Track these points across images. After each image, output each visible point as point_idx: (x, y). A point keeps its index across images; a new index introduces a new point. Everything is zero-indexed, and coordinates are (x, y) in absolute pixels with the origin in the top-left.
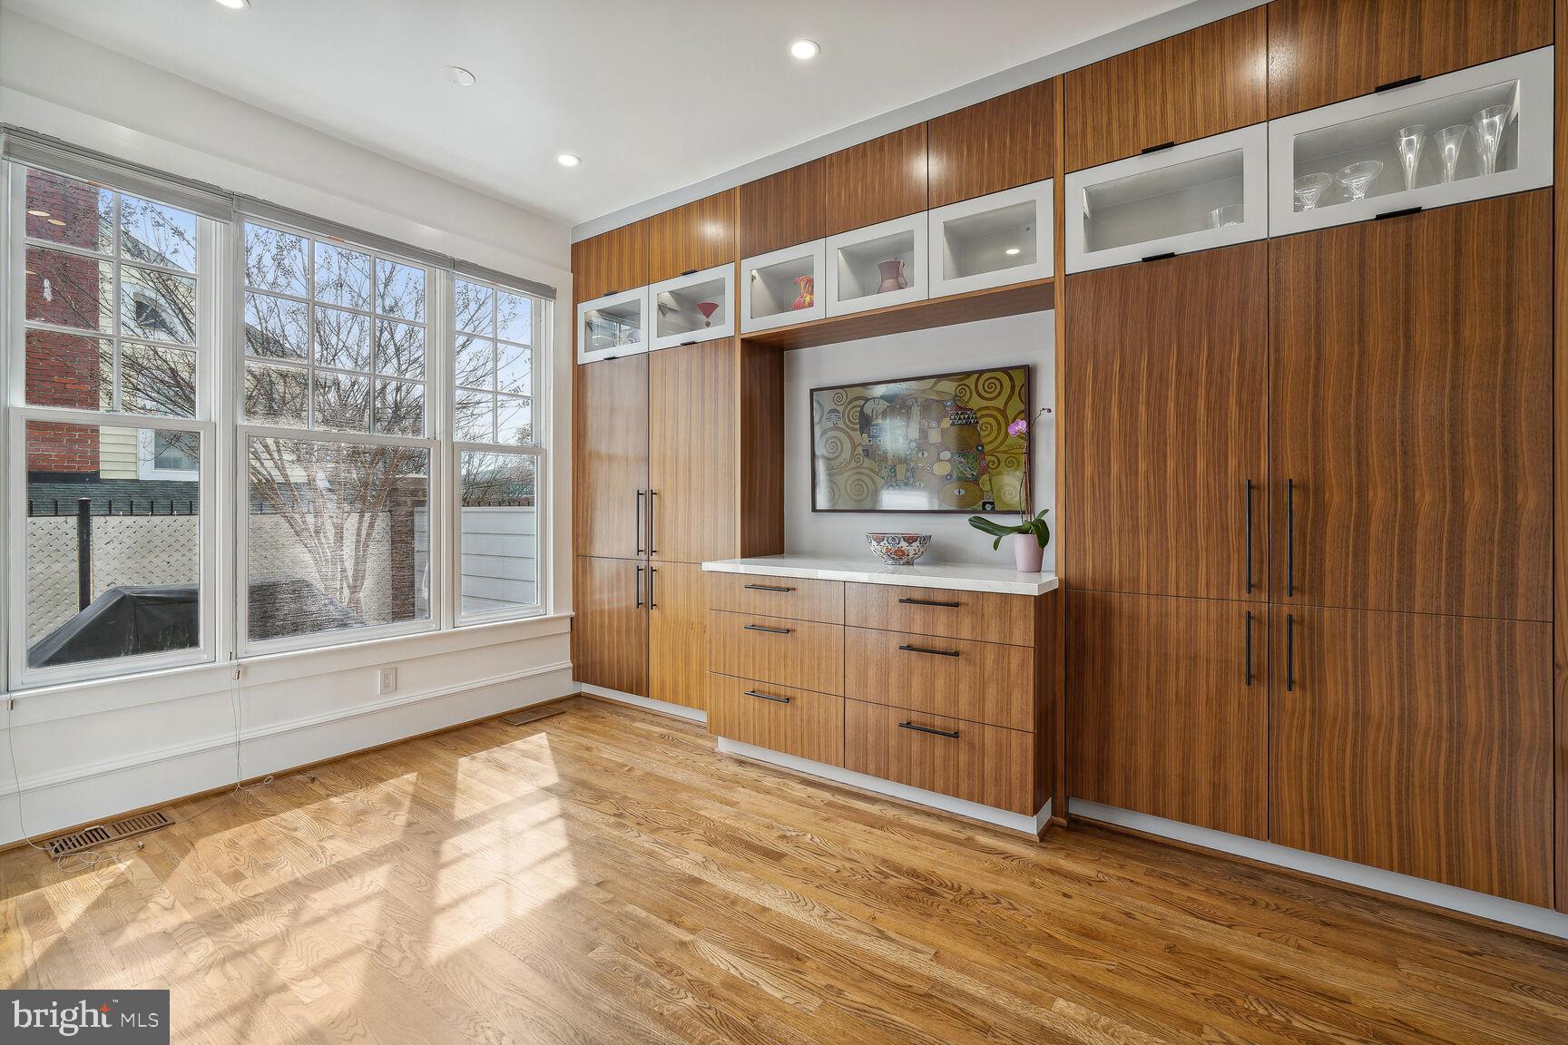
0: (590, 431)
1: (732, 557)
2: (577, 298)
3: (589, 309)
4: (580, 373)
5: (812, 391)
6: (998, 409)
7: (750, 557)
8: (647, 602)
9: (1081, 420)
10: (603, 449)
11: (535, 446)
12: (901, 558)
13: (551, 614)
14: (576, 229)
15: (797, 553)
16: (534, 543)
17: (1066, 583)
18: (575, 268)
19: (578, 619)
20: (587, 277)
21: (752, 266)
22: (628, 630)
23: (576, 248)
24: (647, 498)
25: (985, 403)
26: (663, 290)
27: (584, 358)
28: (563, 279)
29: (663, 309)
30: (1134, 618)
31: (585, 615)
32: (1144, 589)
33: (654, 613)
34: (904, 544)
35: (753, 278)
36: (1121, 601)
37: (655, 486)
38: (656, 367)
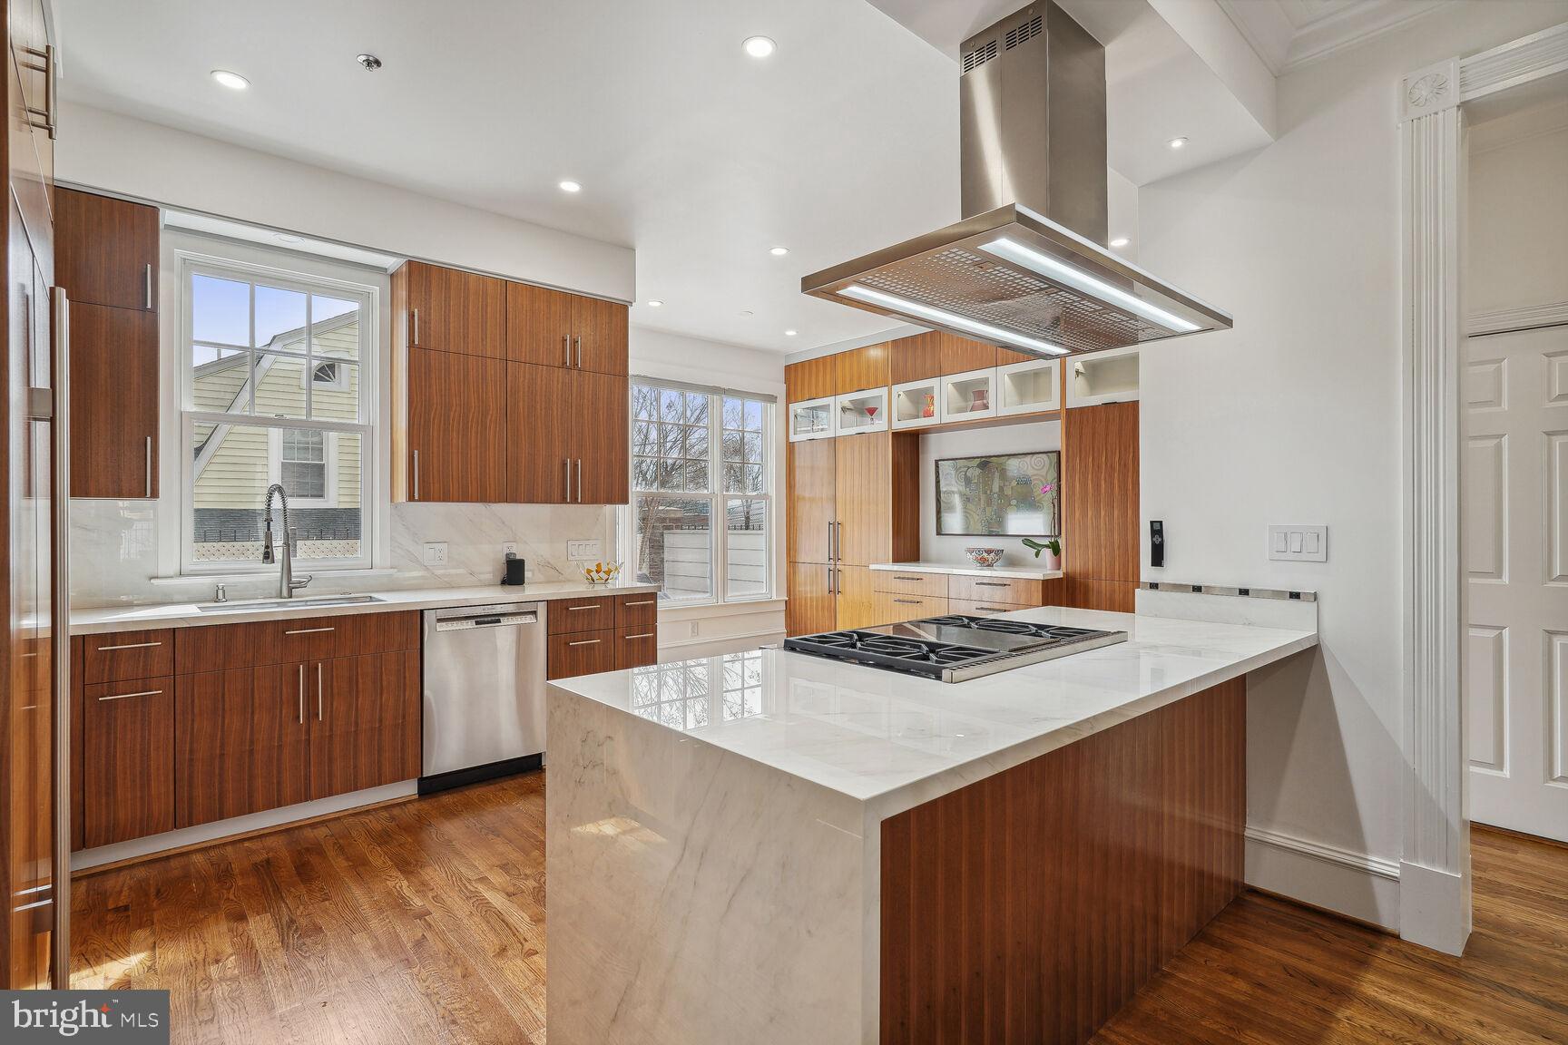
0: (797, 486)
1: (886, 562)
2: (788, 402)
3: (798, 408)
4: (791, 448)
5: (937, 462)
6: (1042, 476)
7: (897, 562)
8: (834, 591)
9: (1074, 486)
10: (807, 495)
11: (765, 494)
12: (984, 563)
13: (774, 598)
14: (788, 356)
15: (927, 561)
16: (763, 556)
17: (1066, 574)
18: (787, 381)
19: (790, 602)
20: (795, 385)
21: (900, 389)
22: (823, 608)
23: (788, 368)
24: (835, 526)
25: (1036, 472)
26: (845, 399)
27: (793, 438)
28: (780, 389)
29: (844, 409)
30: (1099, 592)
31: (795, 599)
32: (1103, 577)
33: (839, 597)
34: (985, 555)
35: (899, 395)
36: (1093, 583)
37: (839, 519)
38: (840, 447)
